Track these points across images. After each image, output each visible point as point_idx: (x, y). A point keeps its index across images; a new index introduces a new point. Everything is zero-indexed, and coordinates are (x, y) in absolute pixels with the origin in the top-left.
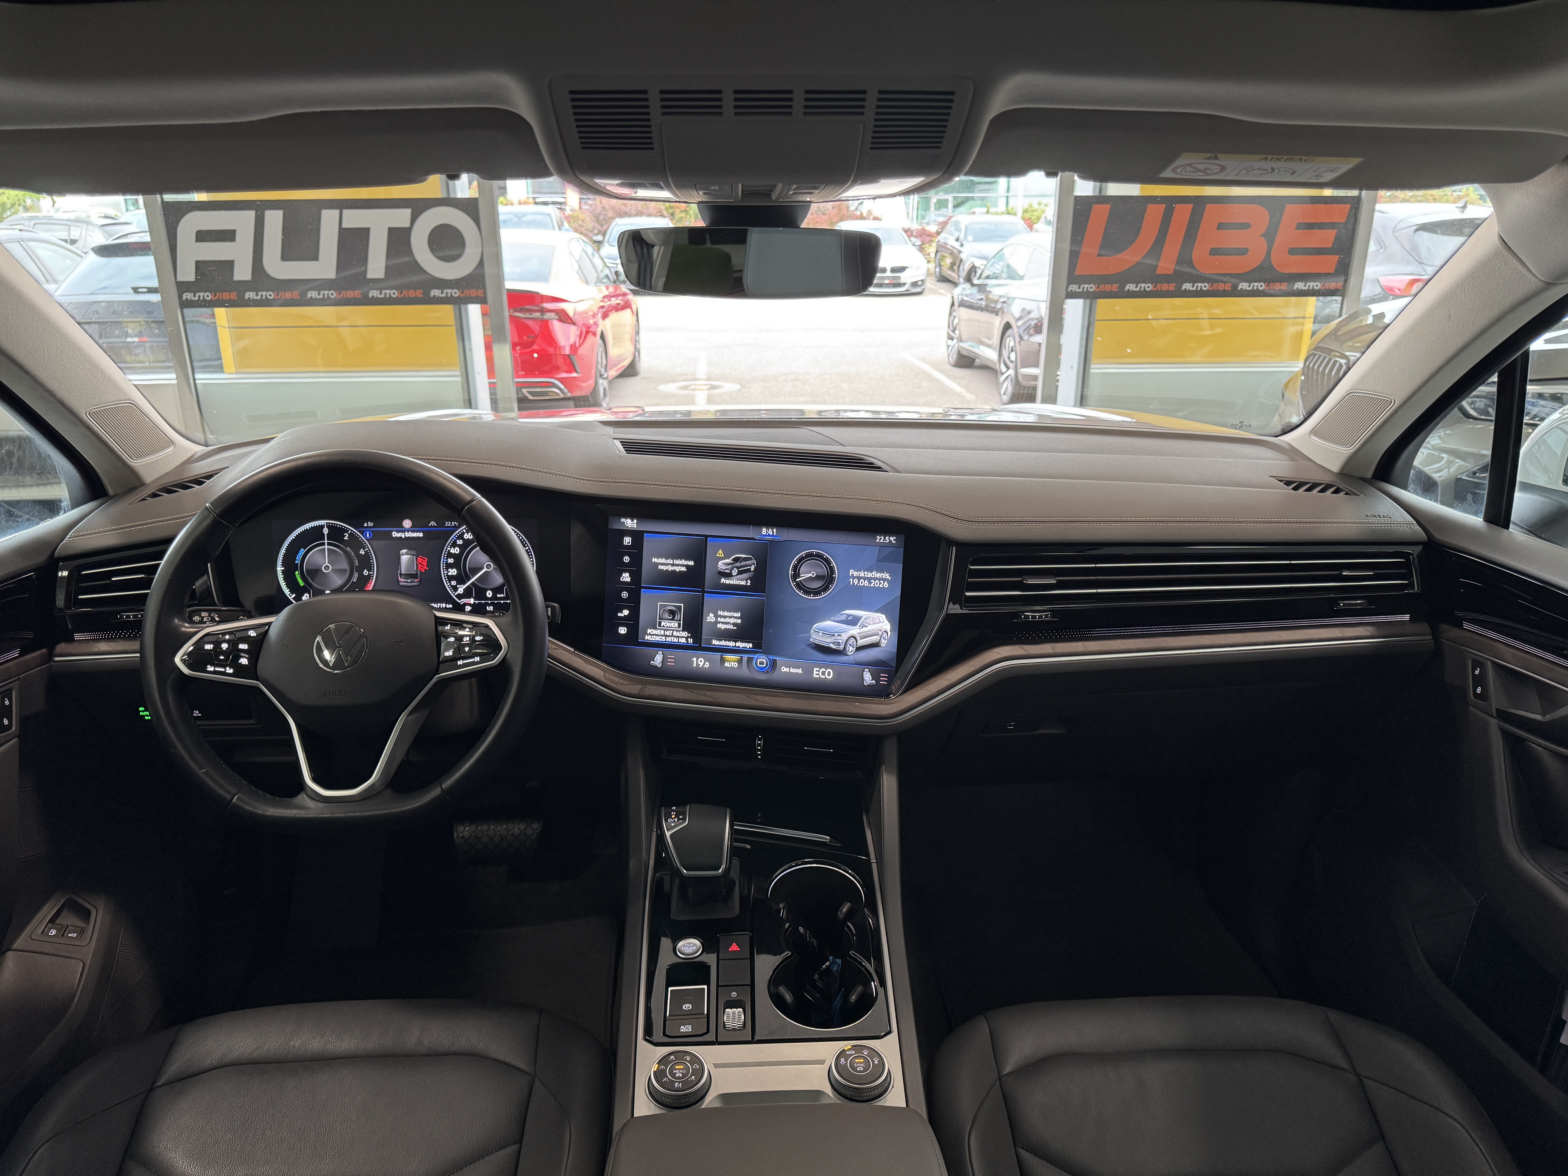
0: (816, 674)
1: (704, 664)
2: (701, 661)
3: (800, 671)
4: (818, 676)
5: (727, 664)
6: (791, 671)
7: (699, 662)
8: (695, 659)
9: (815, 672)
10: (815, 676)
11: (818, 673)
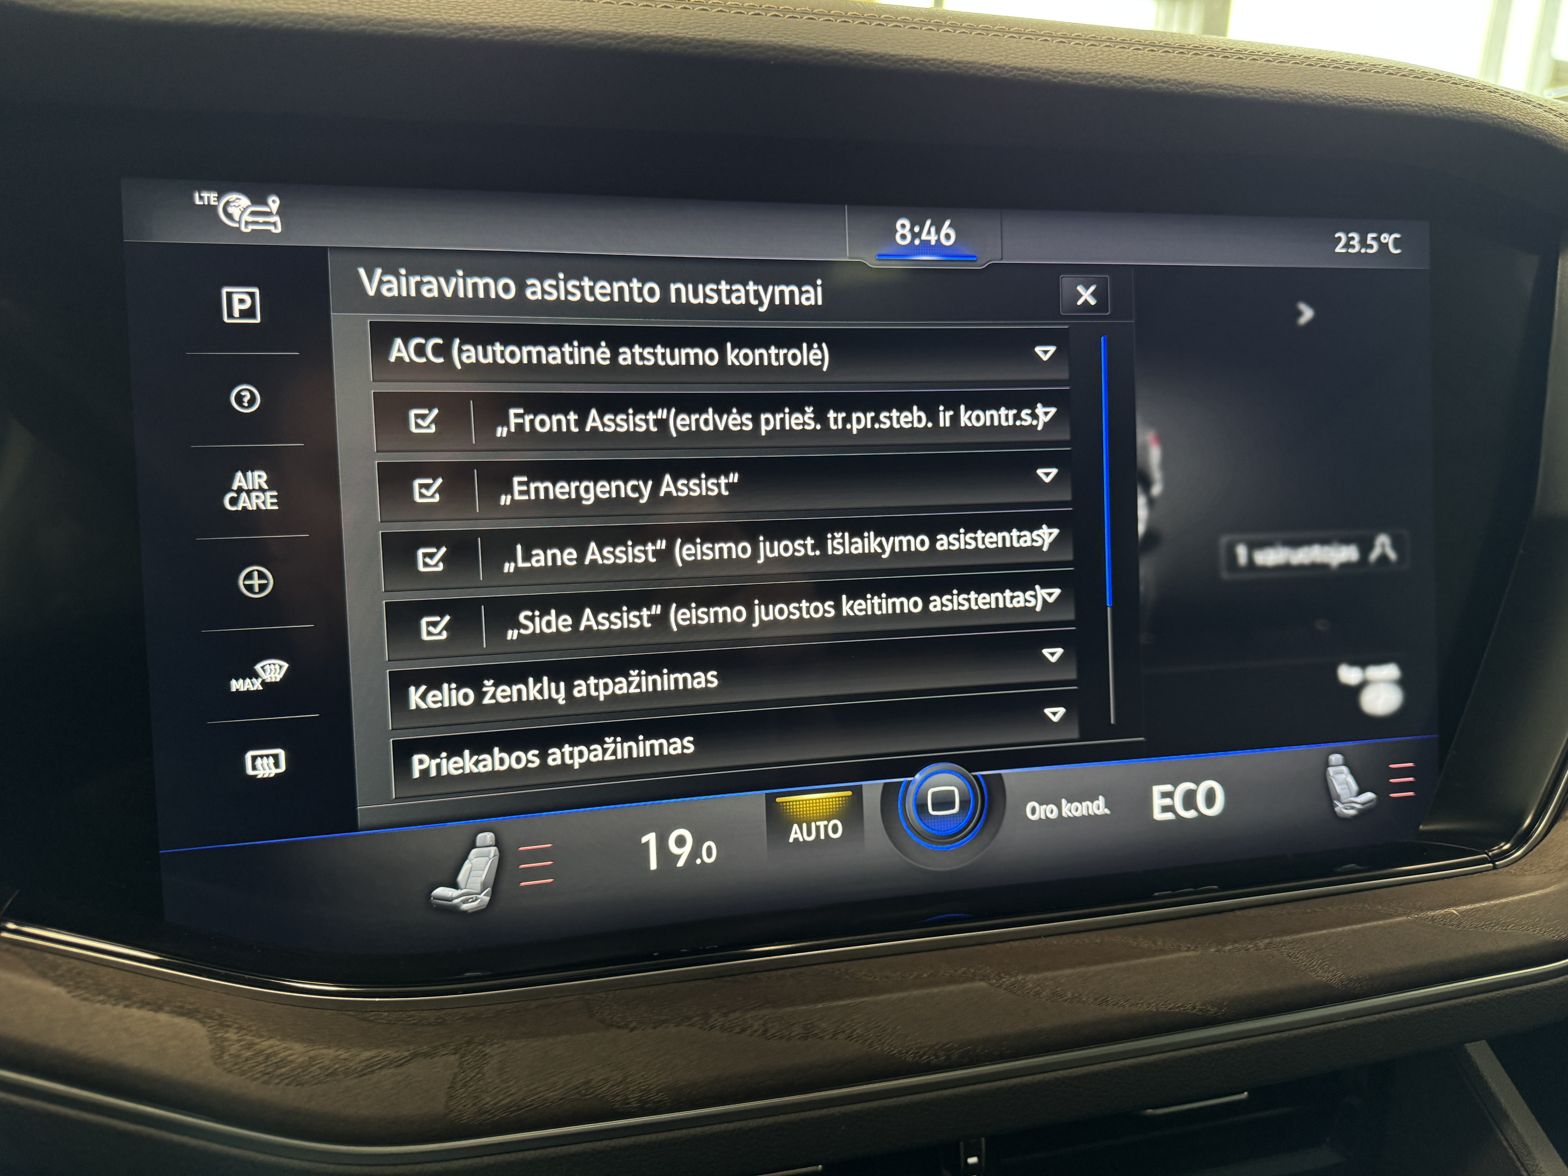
0: (1165, 809)
1: (695, 852)
2: (681, 841)
3: (1098, 807)
4: (1169, 816)
5: (796, 833)
6: (1066, 812)
7: (674, 849)
8: (650, 838)
9: (1158, 802)
10: (1159, 815)
11: (1167, 802)
